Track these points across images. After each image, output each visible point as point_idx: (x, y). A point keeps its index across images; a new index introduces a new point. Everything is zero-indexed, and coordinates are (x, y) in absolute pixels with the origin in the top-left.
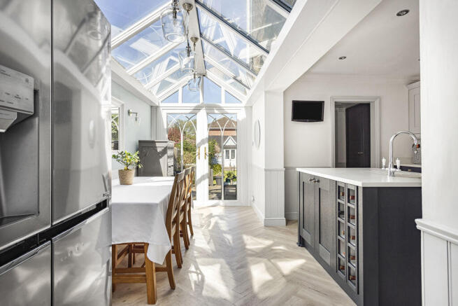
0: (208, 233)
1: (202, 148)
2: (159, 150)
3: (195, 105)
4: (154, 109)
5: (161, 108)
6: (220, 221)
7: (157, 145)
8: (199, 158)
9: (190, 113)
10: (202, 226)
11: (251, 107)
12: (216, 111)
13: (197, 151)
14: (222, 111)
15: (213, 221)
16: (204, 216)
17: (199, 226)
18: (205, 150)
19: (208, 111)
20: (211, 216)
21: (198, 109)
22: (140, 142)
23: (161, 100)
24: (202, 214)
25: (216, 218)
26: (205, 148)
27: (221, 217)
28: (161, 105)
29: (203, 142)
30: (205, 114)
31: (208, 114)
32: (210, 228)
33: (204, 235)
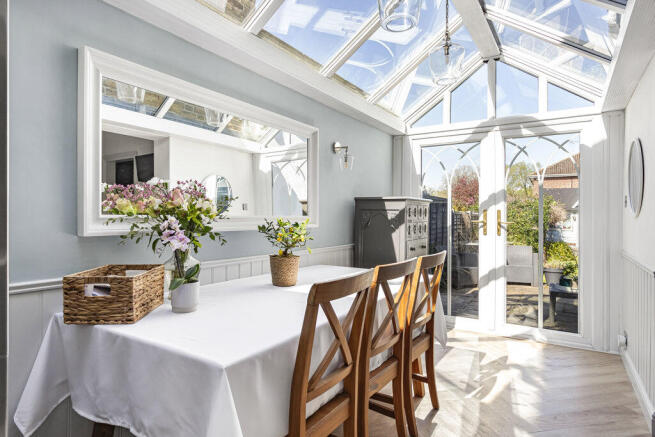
0: (475, 415)
1: (492, 212)
2: (391, 215)
3: (477, 123)
4: (397, 141)
5: (410, 138)
6: (521, 386)
7: (388, 205)
8: (485, 233)
9: (466, 142)
10: (469, 388)
11: (624, 110)
12: (525, 132)
13: (481, 218)
14: (541, 130)
15: (503, 378)
16: (485, 362)
17: (464, 386)
18: (499, 217)
19: (507, 133)
20: (502, 364)
21: (483, 131)
22: (357, 200)
23: (411, 122)
24: (482, 355)
25: (515, 373)
26: (499, 212)
27: (526, 373)
28: (410, 131)
29: (493, 199)
30: (500, 140)
31: (505, 139)
32: (488, 399)
33: (463, 417)
